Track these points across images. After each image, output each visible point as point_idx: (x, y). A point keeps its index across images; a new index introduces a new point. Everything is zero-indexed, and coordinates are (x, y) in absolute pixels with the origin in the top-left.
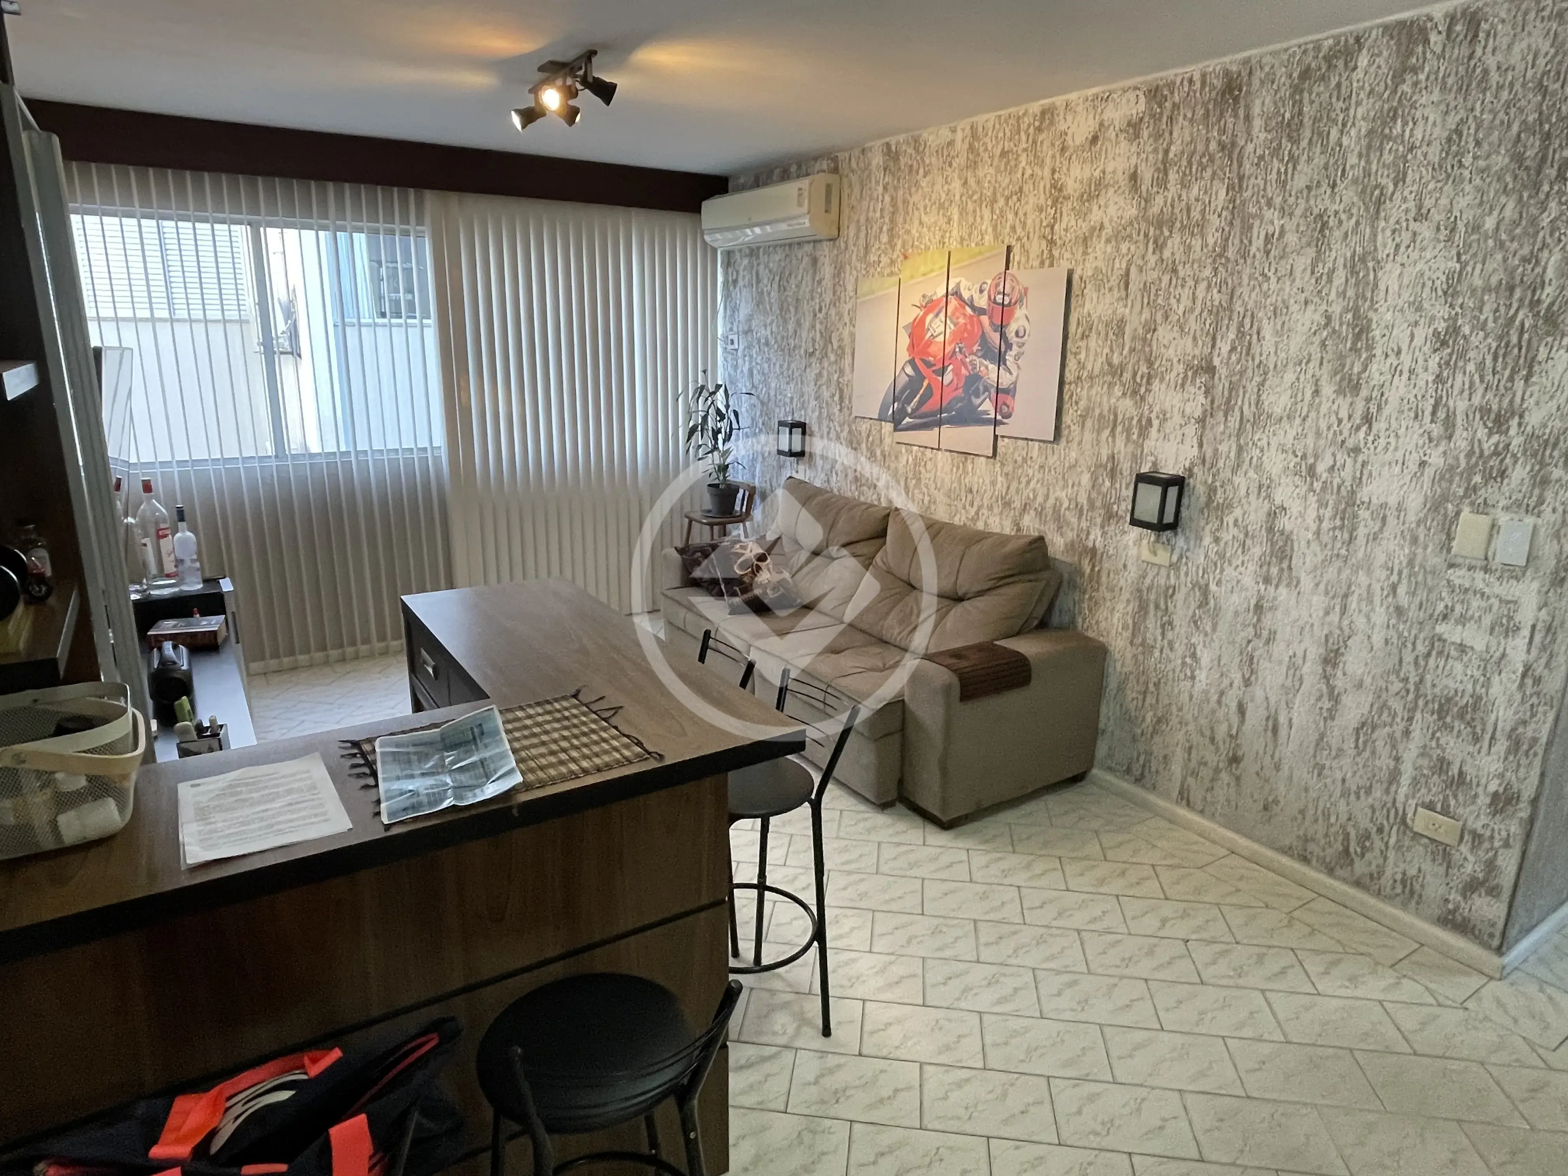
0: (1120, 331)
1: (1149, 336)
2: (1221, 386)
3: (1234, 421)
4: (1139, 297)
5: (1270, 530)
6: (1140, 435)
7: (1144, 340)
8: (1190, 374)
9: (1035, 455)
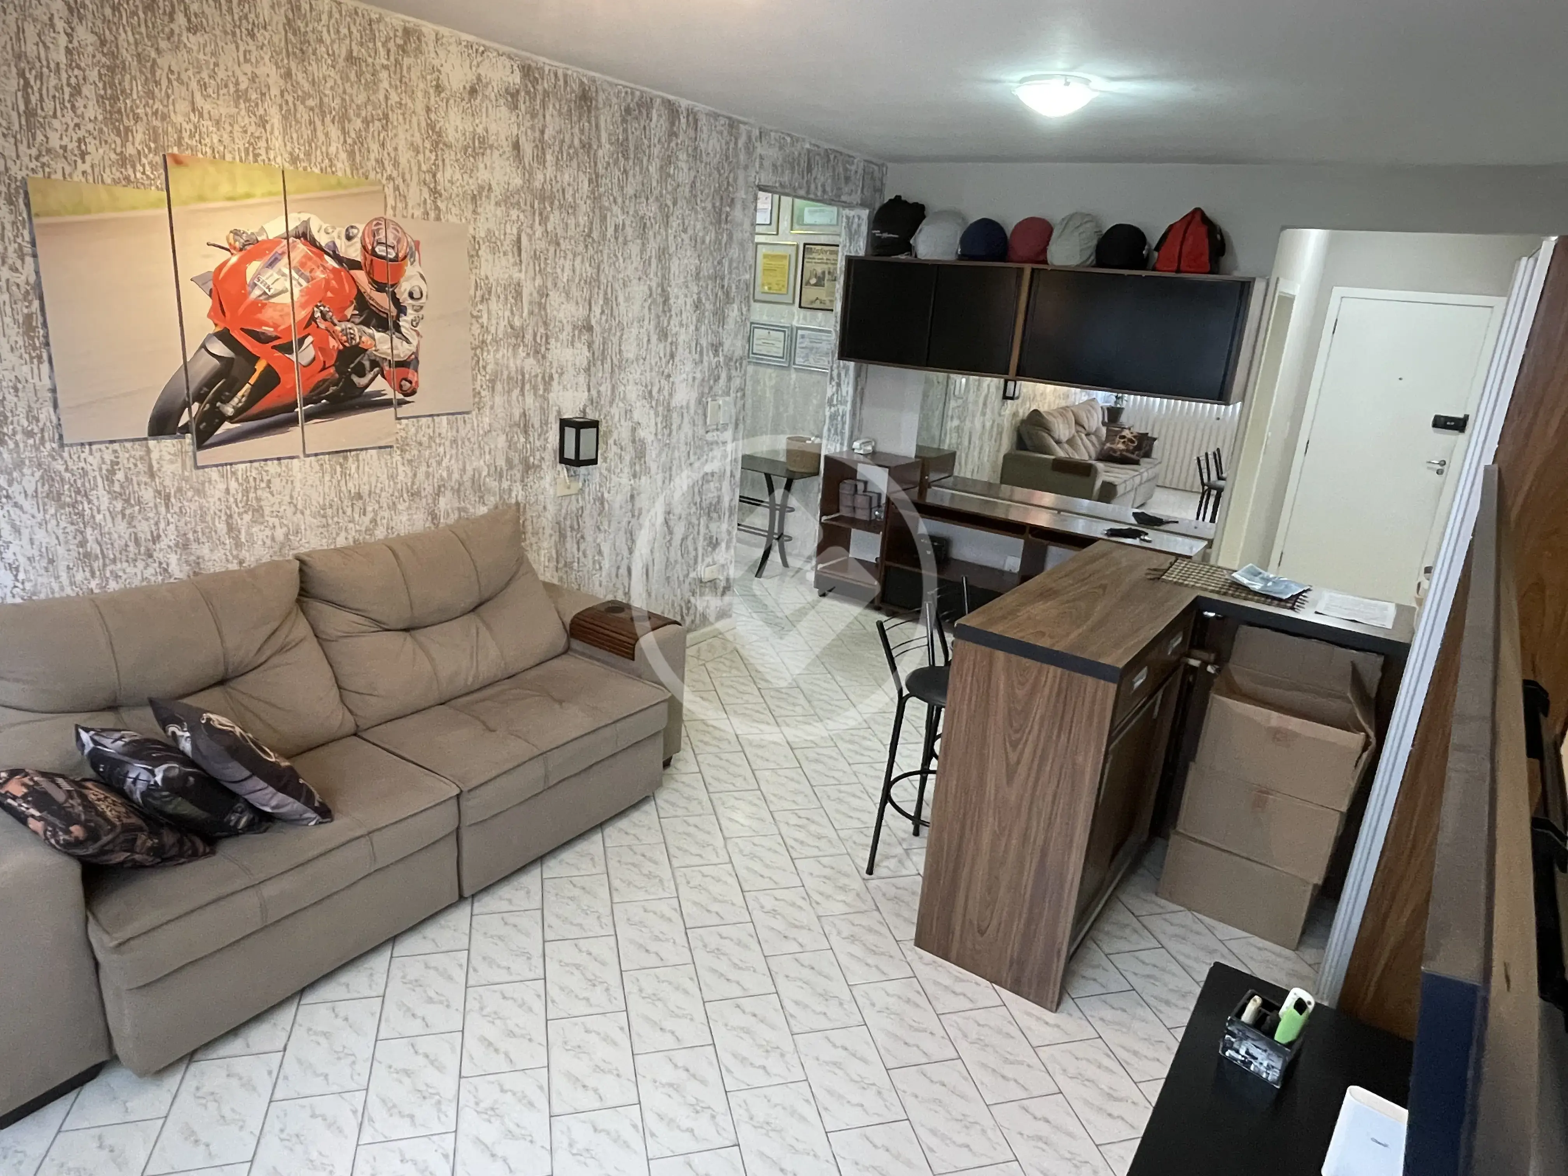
0: (519, 295)
1: (543, 301)
2: (598, 341)
3: (607, 366)
4: (531, 264)
5: (634, 441)
6: (545, 390)
7: (540, 304)
8: (576, 332)
9: (444, 431)
